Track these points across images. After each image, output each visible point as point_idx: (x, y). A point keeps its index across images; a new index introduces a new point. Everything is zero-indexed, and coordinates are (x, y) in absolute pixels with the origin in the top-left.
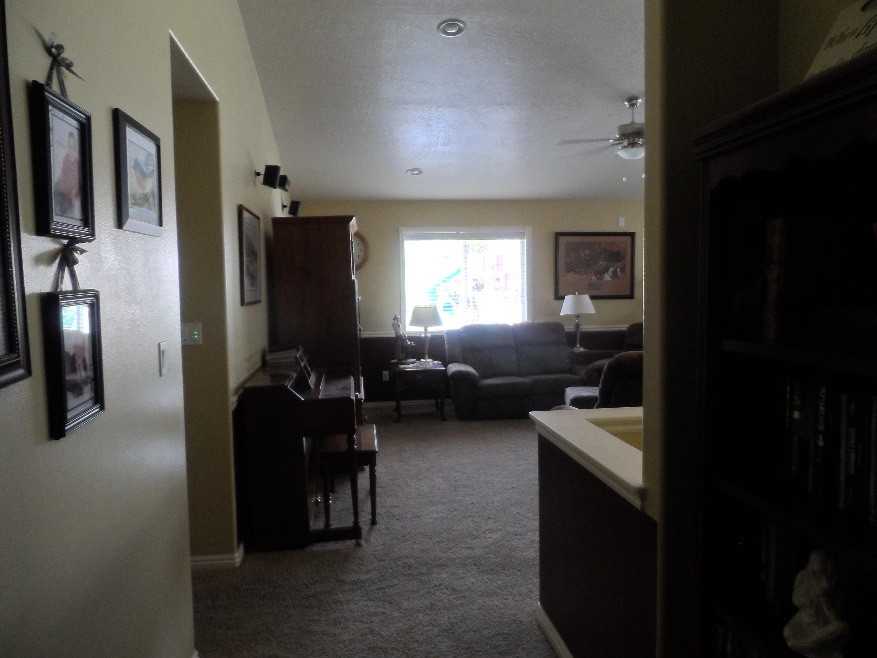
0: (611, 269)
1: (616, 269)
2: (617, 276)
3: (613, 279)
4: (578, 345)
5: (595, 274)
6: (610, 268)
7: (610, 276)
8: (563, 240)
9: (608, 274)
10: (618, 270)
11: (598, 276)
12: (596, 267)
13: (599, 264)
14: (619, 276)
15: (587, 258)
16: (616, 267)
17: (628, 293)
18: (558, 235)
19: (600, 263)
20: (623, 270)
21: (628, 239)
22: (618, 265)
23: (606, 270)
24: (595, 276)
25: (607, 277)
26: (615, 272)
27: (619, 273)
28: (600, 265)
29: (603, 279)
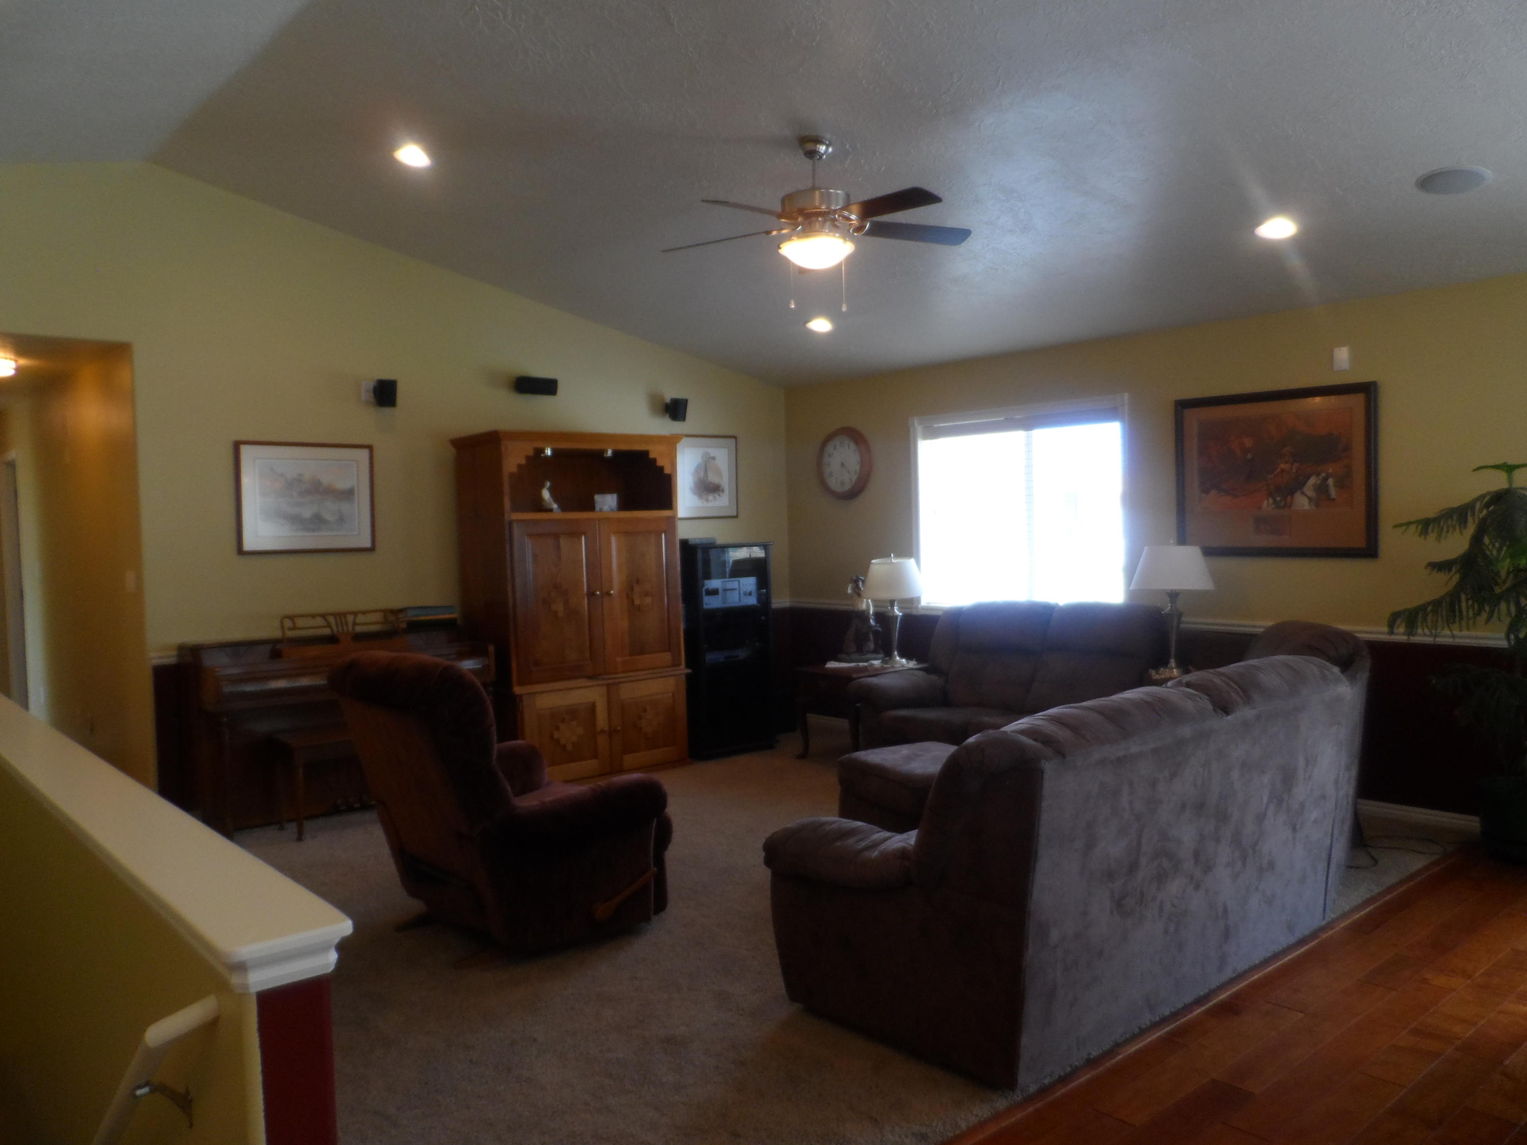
0: (1312, 481)
1: (1326, 479)
2: (1329, 498)
3: (1317, 506)
4: (1173, 663)
5: (1270, 495)
6: (1309, 478)
7: (1310, 499)
8: (1193, 417)
9: (1303, 493)
10: (1331, 481)
11: (1278, 499)
12: (1271, 476)
13: (1278, 470)
14: (1334, 500)
15: (1249, 456)
16: (1323, 475)
17: (1360, 542)
18: (1183, 406)
19: (1282, 466)
20: (1343, 483)
21: (1357, 401)
22: (1330, 470)
23: (1298, 484)
24: (1271, 500)
25: (1302, 502)
26: (1322, 489)
27: (1333, 492)
28: (1283, 471)
29: (1290, 506)
